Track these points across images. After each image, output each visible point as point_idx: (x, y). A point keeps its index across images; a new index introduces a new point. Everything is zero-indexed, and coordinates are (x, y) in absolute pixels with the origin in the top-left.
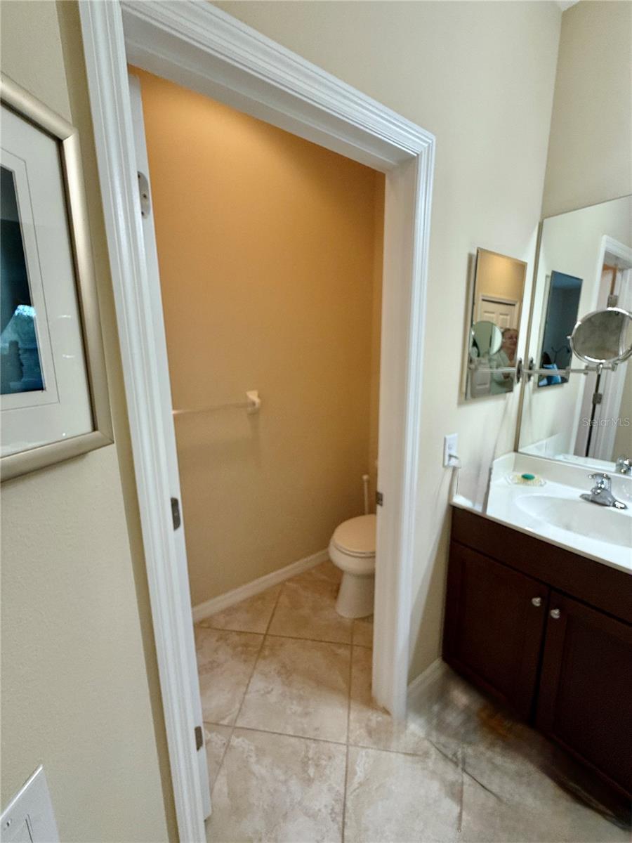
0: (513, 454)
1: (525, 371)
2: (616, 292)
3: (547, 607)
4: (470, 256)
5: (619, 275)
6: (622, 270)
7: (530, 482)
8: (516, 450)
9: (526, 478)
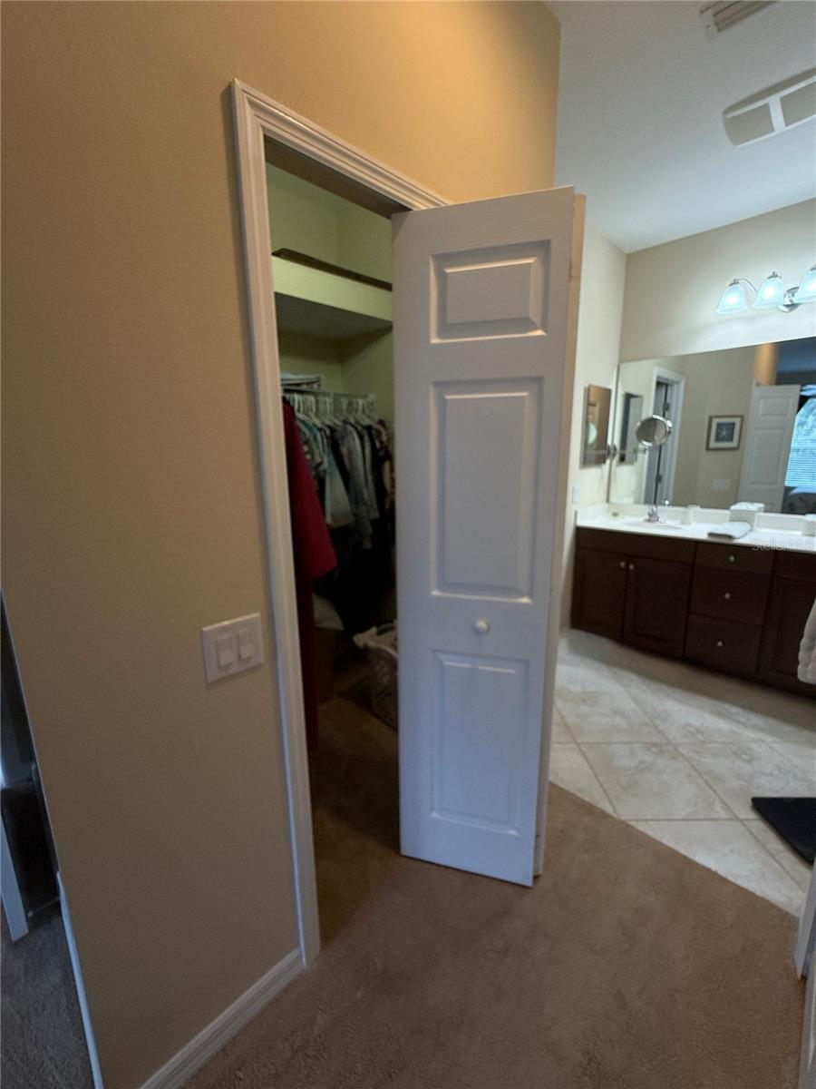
0: (606, 505)
1: (612, 451)
2: (668, 401)
3: (628, 565)
4: (585, 389)
5: (669, 389)
6: (671, 385)
7: (617, 518)
8: (608, 501)
9: (615, 515)
